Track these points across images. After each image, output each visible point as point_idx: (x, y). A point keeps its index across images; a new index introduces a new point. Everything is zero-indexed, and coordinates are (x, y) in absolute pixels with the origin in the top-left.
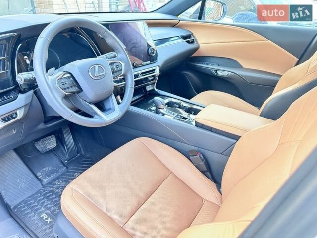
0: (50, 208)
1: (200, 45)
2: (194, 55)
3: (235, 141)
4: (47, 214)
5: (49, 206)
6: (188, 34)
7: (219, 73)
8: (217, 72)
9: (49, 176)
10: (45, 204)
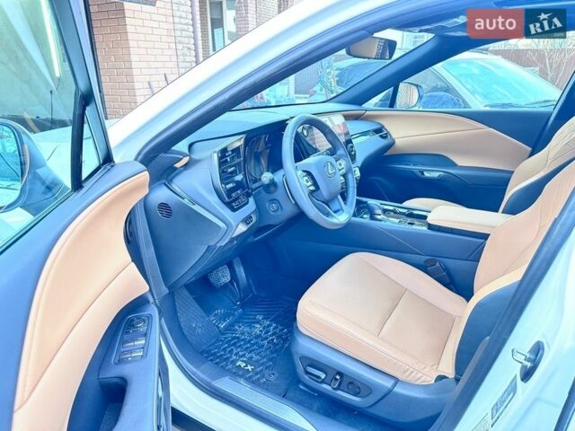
0: (244, 355)
1: (396, 140)
2: (388, 153)
3: (482, 241)
4: (243, 361)
5: (241, 353)
6: (377, 127)
7: (426, 174)
8: (423, 174)
9: (225, 321)
10: (235, 351)
